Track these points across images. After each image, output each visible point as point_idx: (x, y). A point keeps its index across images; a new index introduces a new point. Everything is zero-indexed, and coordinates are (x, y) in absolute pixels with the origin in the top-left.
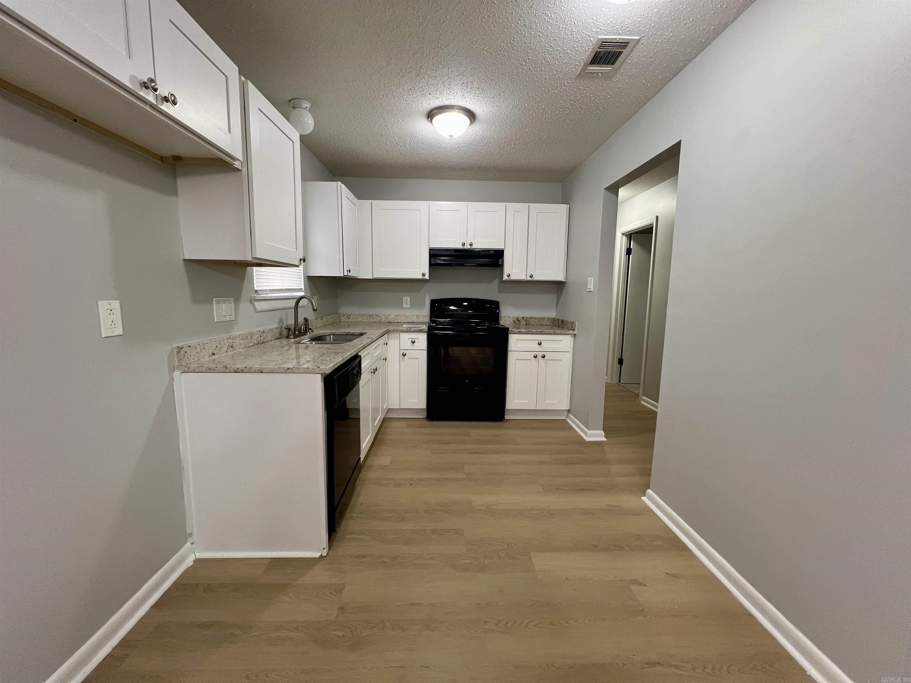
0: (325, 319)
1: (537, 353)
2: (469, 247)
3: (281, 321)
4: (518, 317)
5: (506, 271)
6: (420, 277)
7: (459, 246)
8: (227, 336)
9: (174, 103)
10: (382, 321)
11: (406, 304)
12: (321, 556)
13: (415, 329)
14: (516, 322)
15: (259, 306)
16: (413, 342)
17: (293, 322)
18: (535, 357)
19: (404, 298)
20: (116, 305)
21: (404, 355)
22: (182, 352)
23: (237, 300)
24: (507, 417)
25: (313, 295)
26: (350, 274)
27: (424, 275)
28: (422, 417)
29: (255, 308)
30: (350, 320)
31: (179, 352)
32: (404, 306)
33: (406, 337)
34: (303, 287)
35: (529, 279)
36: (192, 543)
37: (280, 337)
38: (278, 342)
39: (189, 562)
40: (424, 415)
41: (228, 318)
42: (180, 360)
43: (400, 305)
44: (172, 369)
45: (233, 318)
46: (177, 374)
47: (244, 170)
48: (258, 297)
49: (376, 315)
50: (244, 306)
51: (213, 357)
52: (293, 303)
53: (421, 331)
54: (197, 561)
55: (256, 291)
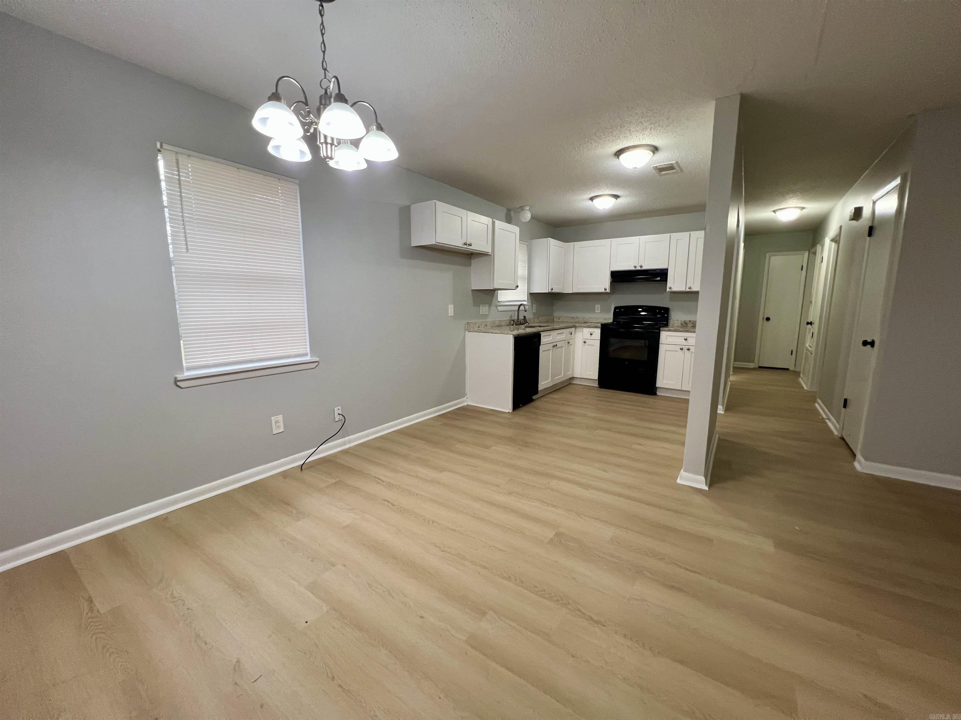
0: (540, 318)
1: (684, 347)
2: (639, 268)
3: (511, 317)
4: (686, 321)
5: (669, 284)
6: (603, 291)
7: (632, 268)
8: (484, 321)
9: (471, 245)
10: (580, 321)
11: (598, 310)
12: (509, 412)
13: (593, 326)
14: (684, 324)
15: (500, 308)
16: (591, 334)
17: (517, 318)
18: (682, 349)
19: (596, 306)
20: (452, 306)
21: (585, 342)
22: (469, 324)
23: (490, 306)
24: (658, 393)
25: (532, 304)
26: (552, 291)
27: (605, 289)
28: (596, 386)
29: (498, 310)
30: (560, 320)
31: (468, 324)
32: (596, 311)
33: (587, 331)
34: (526, 299)
35: (688, 290)
36: (467, 398)
37: (510, 325)
38: (508, 327)
39: (465, 404)
40: (596, 385)
41: (486, 313)
42: (468, 327)
43: (593, 310)
44: (465, 330)
45: (488, 313)
46: (467, 332)
47: (492, 254)
48: (499, 304)
49: (577, 317)
50: (493, 308)
51: (479, 328)
52: (517, 308)
53: (596, 327)
54: (468, 405)
55: (499, 302)
